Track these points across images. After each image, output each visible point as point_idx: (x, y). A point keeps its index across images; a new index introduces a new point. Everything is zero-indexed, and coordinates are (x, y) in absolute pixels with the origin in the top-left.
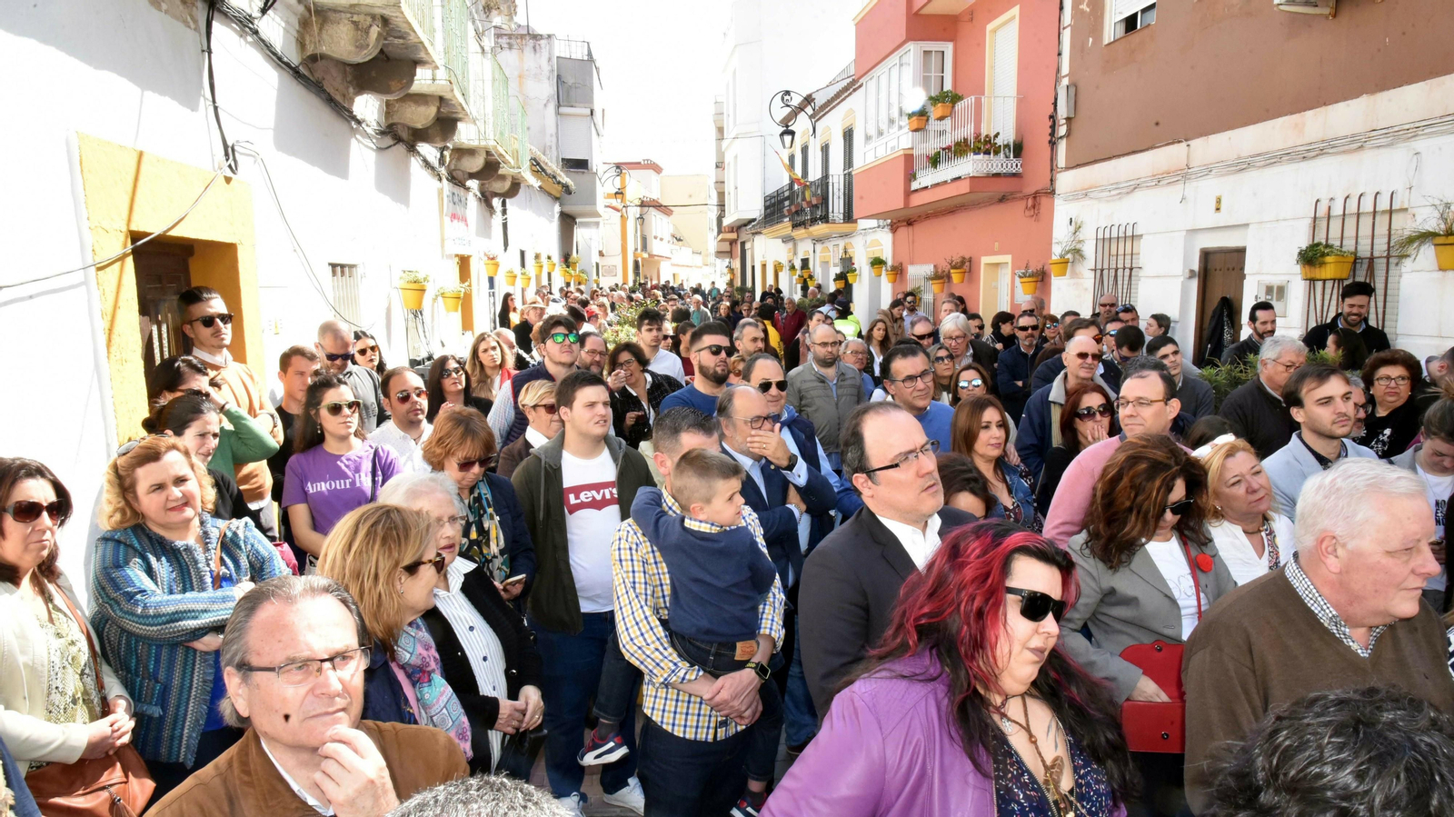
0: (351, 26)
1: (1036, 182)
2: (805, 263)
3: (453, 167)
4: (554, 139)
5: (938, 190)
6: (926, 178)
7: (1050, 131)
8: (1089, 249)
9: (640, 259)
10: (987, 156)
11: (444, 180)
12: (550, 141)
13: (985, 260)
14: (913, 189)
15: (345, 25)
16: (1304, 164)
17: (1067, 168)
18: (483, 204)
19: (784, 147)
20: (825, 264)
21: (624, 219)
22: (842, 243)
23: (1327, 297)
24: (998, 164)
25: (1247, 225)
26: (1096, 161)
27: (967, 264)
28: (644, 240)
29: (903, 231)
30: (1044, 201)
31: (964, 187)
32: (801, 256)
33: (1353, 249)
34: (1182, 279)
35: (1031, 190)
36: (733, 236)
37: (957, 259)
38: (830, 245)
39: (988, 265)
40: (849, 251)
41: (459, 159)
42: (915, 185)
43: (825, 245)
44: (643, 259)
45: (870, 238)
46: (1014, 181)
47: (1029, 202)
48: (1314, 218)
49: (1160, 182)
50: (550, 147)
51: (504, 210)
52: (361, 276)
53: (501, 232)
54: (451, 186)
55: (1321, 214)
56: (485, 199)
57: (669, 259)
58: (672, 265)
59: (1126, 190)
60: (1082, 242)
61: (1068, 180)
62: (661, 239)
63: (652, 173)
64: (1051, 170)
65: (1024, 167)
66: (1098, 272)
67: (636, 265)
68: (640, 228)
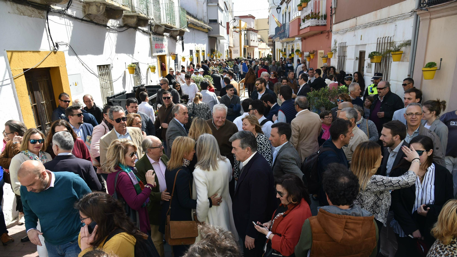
0: (96, 6)
1: (328, 29)
2: (285, 49)
3: (156, 30)
4: (206, 14)
5: (305, 29)
7: (331, 12)
8: (337, 50)
9: (246, 48)
10: (315, 20)
11: (152, 35)
13: (319, 51)
14: (300, 29)
15: (94, 6)
16: (377, 27)
17: (335, 24)
18: (172, 39)
19: (278, 13)
21: (241, 34)
22: (292, 44)
23: (383, 67)
24: (321, 22)
25: (366, 44)
26: (340, 22)
27: (315, 53)
28: (247, 41)
29: (304, 41)
30: (330, 34)
31: (308, 30)
33: (383, 54)
34: (354, 60)
36: (271, 40)
37: (312, 51)
39: (320, 53)
40: (293, 47)
41: (157, 28)
43: (289, 44)
45: (297, 43)
46: (324, 27)
47: (327, 34)
48: (377, 43)
49: (351, 30)
50: (205, 16)
51: (182, 39)
52: (112, 67)
53: (181, 46)
54: (155, 36)
55: (378, 42)
56: (173, 37)
57: (257, 47)
58: (259, 49)
59: (345, 32)
60: (336, 47)
61: (335, 27)
62: (254, 41)
63: (251, 19)
64: (331, 24)
65: (326, 22)
66: (339, 56)
67: (245, 49)
68: (246, 37)
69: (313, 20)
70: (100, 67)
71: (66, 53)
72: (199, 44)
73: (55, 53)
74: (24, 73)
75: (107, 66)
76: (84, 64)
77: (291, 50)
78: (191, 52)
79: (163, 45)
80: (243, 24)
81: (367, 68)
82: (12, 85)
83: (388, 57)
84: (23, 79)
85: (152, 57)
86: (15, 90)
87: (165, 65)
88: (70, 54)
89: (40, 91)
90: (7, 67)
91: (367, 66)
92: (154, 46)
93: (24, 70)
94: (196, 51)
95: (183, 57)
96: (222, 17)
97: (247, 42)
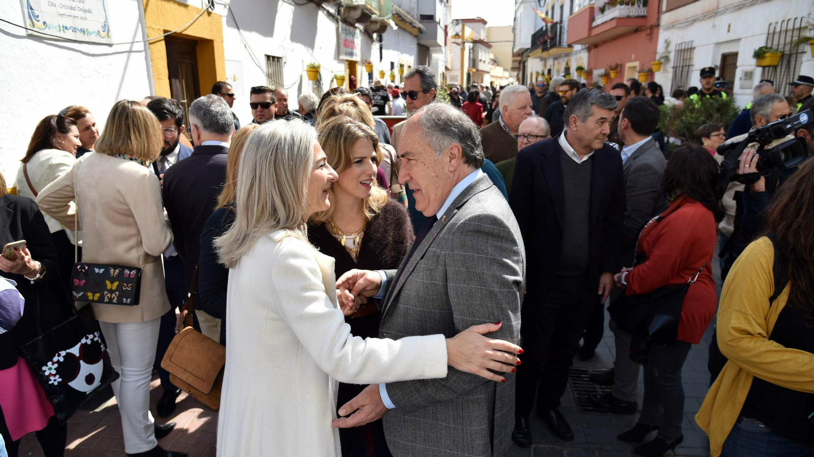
1: (652, 21)
2: (549, 71)
3: (346, 16)
4: (416, 5)
5: (604, 26)
6: (600, 19)
8: (672, 56)
9: (471, 73)
10: (627, 7)
11: (340, 23)
12: (414, 5)
13: (628, 65)
14: (593, 26)
17: (667, 11)
18: (367, 37)
20: (558, 71)
21: (463, 50)
22: (566, 59)
24: (633, 10)
25: (740, 39)
26: (679, 7)
27: (619, 68)
28: (474, 60)
29: (593, 51)
30: (655, 30)
31: (614, 24)
32: (548, 67)
33: (782, 50)
35: (649, 25)
36: (519, 58)
37: (613, 65)
38: (561, 60)
39: (630, 67)
40: (569, 64)
41: (349, 12)
42: (594, 24)
44: (473, 72)
45: (578, 56)
46: (642, 20)
47: (648, 31)
48: (768, 34)
49: (705, 17)
50: (414, 9)
51: (380, 40)
52: (285, 63)
53: (378, 51)
54: (344, 25)
55: (771, 31)
56: (368, 33)
57: (488, 72)
58: (492, 76)
59: (692, 22)
60: (669, 52)
61: (666, 19)
62: (484, 62)
63: (481, 24)
64: (659, 13)
65: (647, 11)
66: (675, 68)
67: (469, 75)
68: (471, 55)
69: (623, 7)
70: (268, 57)
71: (224, 20)
72: (404, 55)
73: (209, 14)
74: (165, 36)
75: (279, 58)
76: (247, 46)
77: (563, 69)
78: (392, 64)
79: (354, 43)
80: (468, 32)
81: (742, 80)
82: (146, 54)
83: (795, 55)
84: (162, 46)
85: (338, 61)
86: (150, 63)
87: (356, 79)
88: (228, 24)
89: (181, 80)
90: (141, 20)
91: (743, 77)
92: (342, 42)
93: (165, 31)
94: (399, 65)
95: (382, 72)
96: (440, 13)
97: (474, 62)
